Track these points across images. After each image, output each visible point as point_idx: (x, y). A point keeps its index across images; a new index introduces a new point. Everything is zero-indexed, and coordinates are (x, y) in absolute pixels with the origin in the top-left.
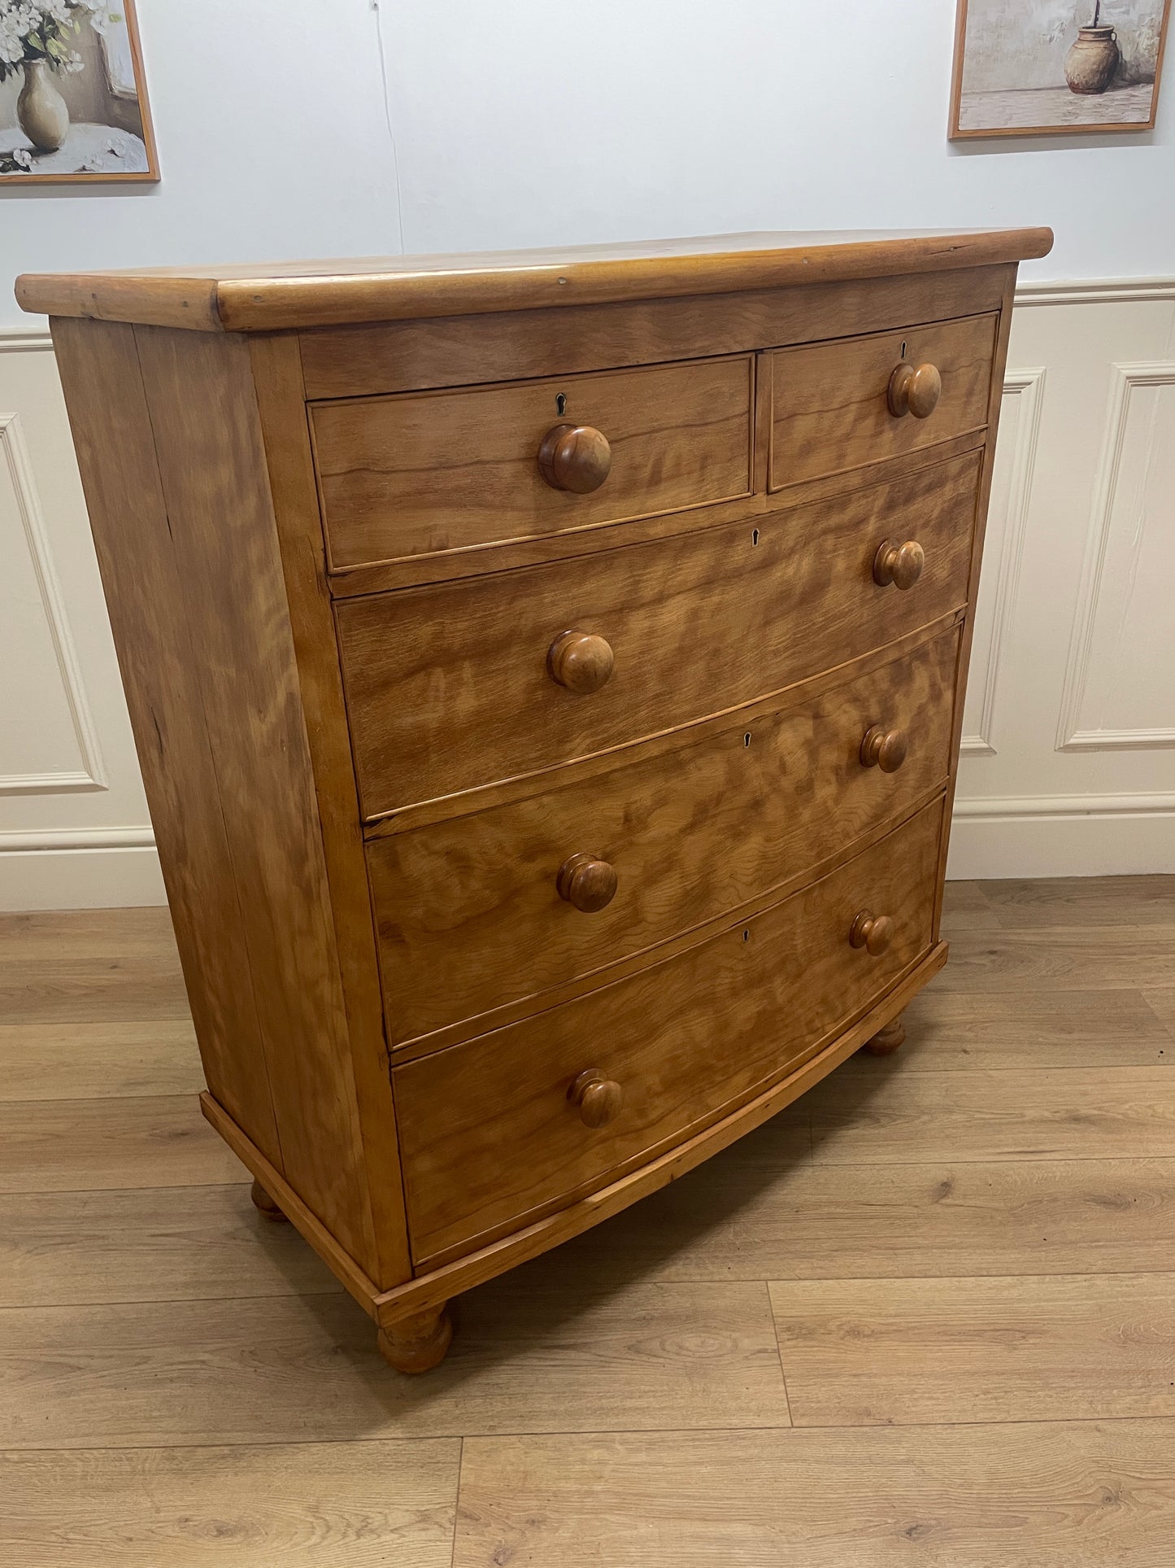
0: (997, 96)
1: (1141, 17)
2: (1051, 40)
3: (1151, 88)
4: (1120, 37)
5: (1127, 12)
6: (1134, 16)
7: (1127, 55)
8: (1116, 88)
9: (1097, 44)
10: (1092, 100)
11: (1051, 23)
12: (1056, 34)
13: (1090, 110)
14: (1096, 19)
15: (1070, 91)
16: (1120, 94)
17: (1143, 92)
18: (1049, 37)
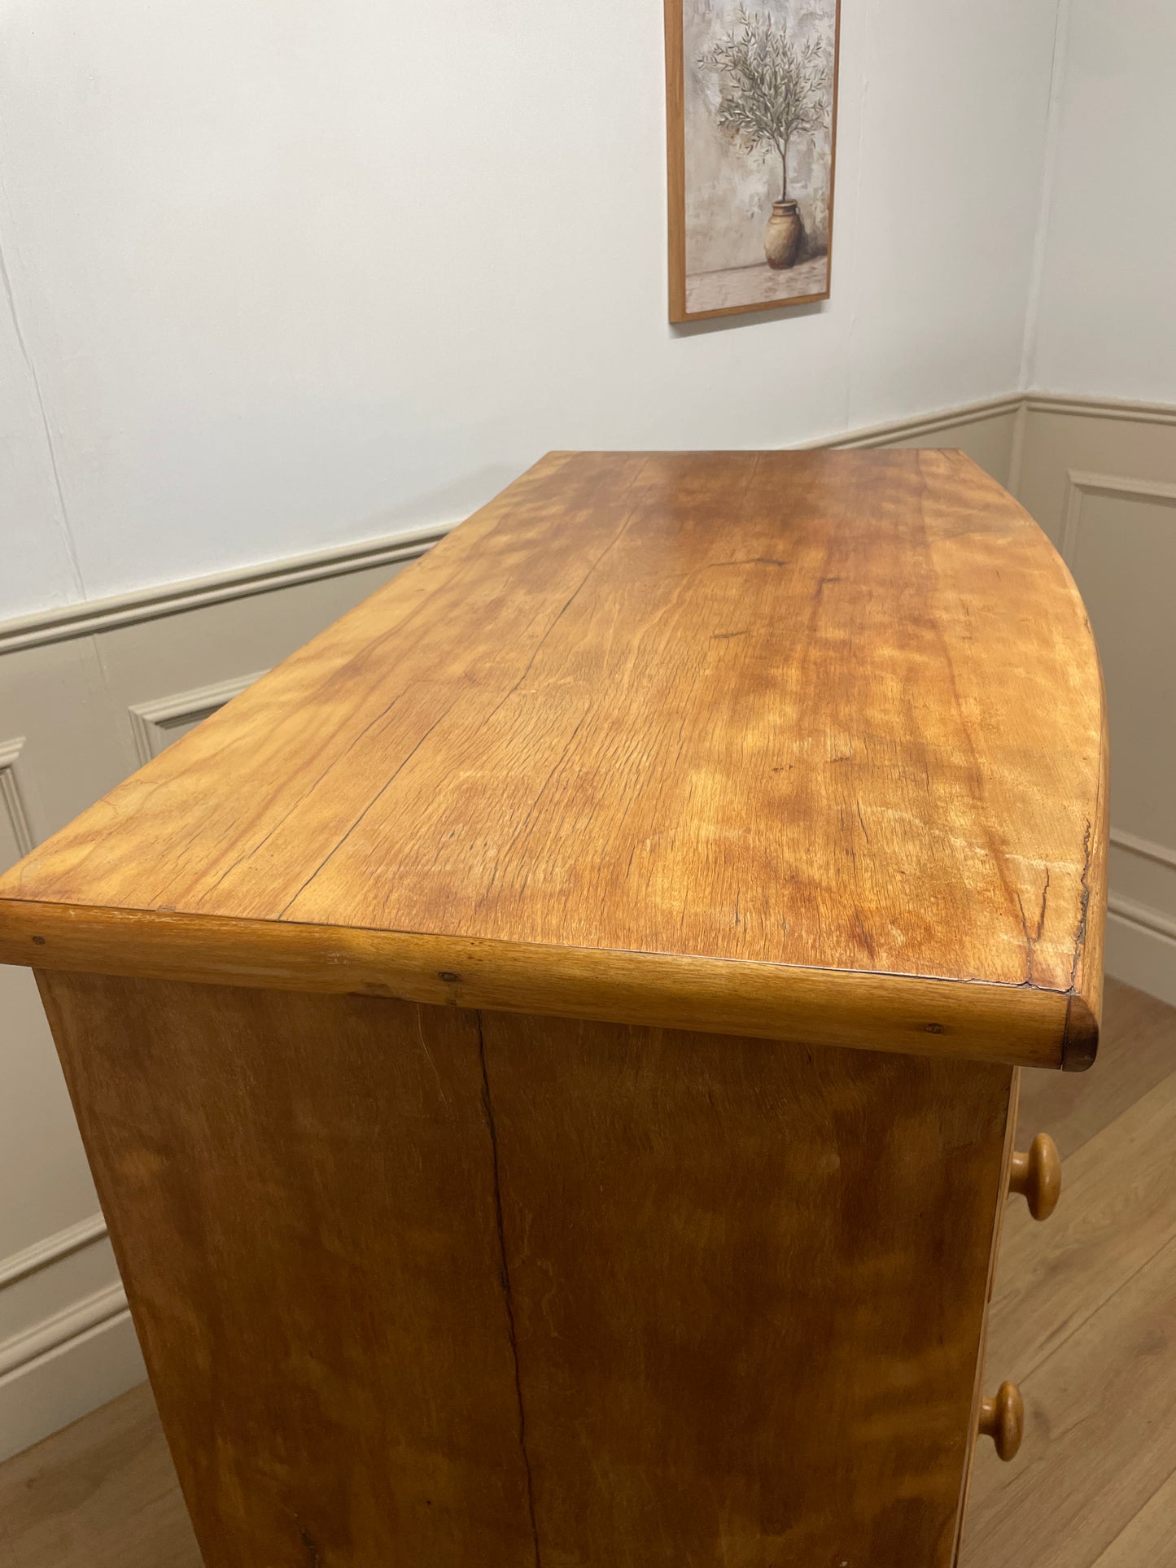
0: (714, 277)
1: (816, 190)
2: (752, 215)
3: (825, 260)
4: (802, 211)
5: (805, 187)
6: (810, 190)
7: (808, 230)
8: (802, 261)
9: (784, 219)
10: (784, 275)
11: (752, 197)
12: (756, 209)
13: (786, 284)
14: (784, 194)
15: (768, 267)
16: (804, 268)
17: (819, 264)
18: (750, 213)
